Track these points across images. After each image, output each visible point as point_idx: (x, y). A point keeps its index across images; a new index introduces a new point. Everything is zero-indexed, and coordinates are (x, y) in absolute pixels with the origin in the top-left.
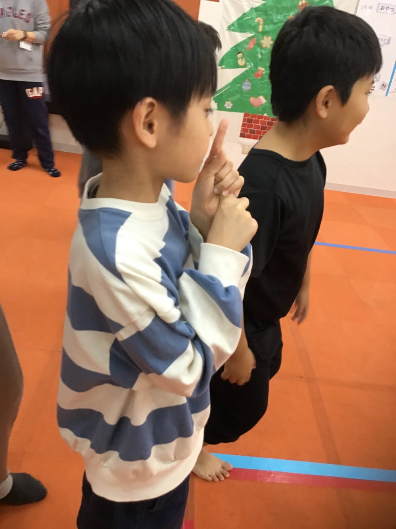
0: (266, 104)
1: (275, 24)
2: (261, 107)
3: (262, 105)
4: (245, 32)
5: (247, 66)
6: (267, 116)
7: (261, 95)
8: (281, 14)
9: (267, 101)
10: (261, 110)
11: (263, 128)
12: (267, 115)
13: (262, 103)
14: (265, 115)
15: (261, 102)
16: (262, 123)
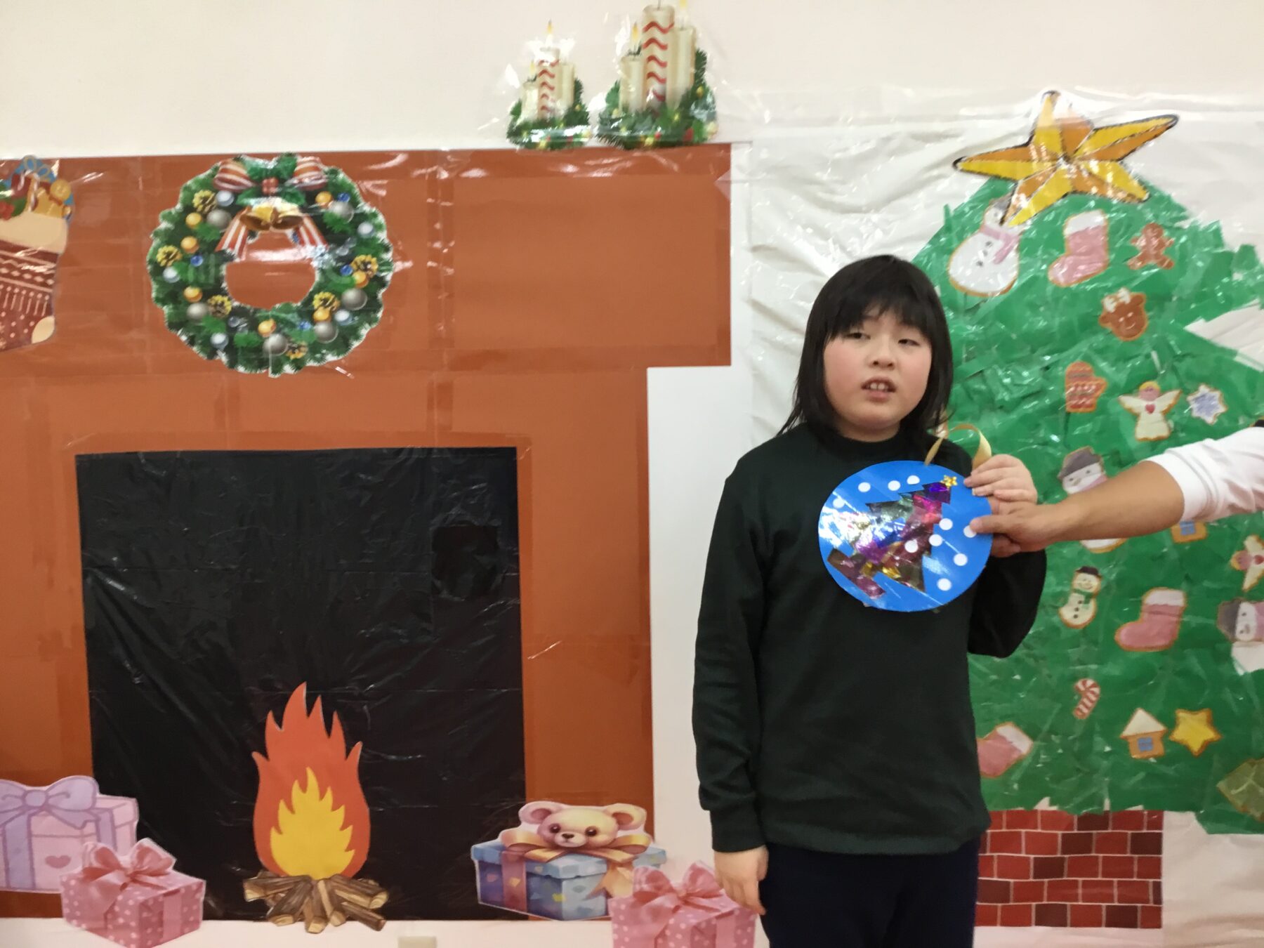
0: (1035, 756)
1: (1004, 408)
2: (1017, 775)
3: (1020, 761)
6: (1054, 808)
7: (1004, 719)
8: (1026, 363)
9: (1038, 743)
10: (1016, 786)
11: (1046, 868)
12: (1052, 803)
13: (1015, 756)
14: (1044, 805)
15: (1014, 749)
16: (1035, 843)
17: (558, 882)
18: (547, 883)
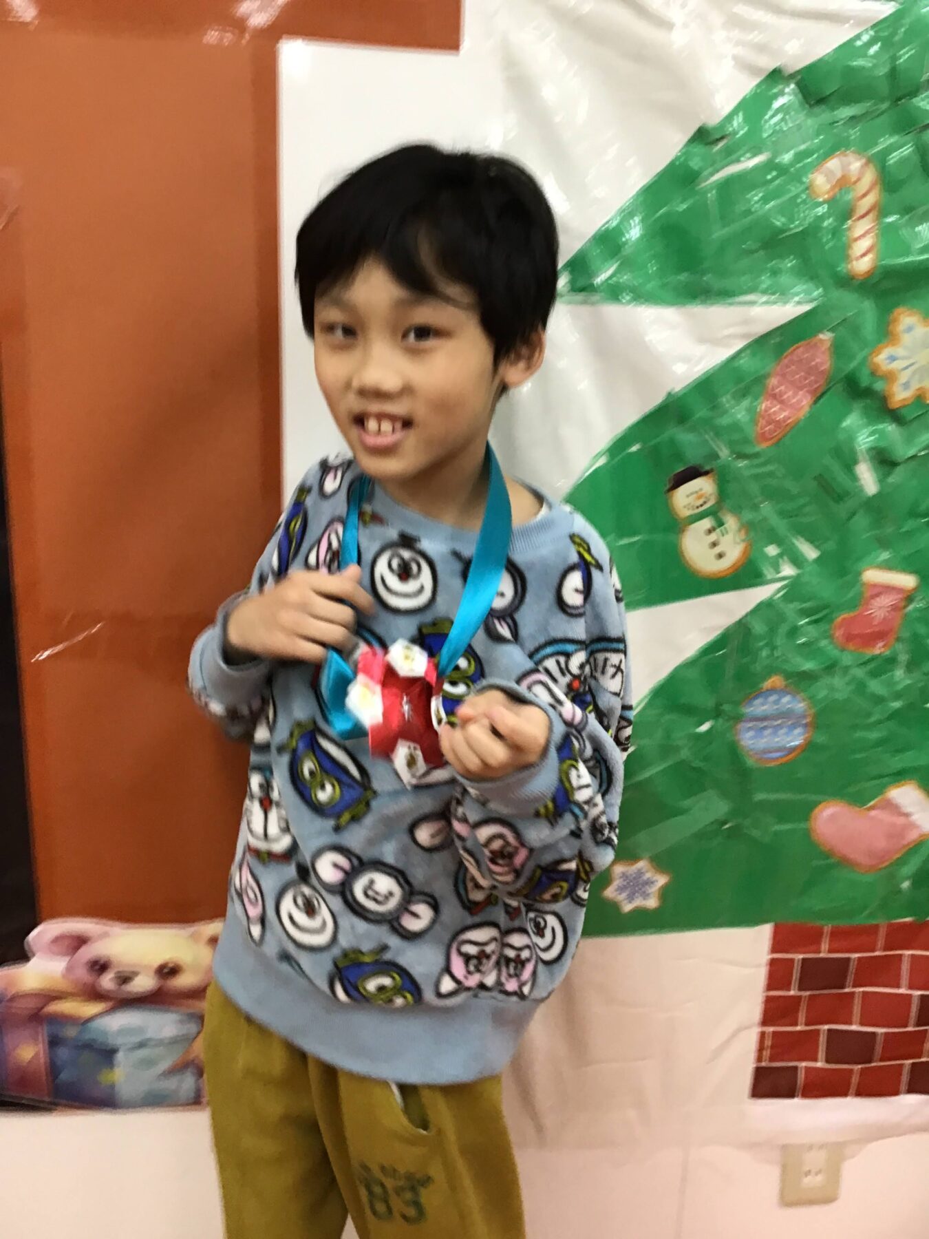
2: (909, 869)
3: (918, 845)
4: (723, 295)
5: (769, 573)
7: (900, 776)
10: (906, 885)
13: (913, 836)
15: (912, 825)
17: (107, 1055)
18: (86, 1056)
